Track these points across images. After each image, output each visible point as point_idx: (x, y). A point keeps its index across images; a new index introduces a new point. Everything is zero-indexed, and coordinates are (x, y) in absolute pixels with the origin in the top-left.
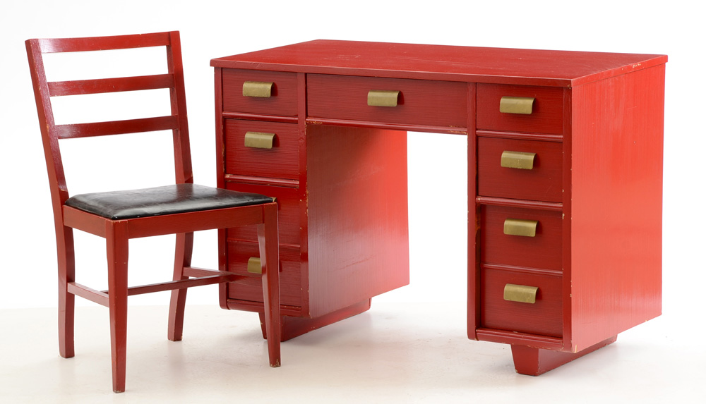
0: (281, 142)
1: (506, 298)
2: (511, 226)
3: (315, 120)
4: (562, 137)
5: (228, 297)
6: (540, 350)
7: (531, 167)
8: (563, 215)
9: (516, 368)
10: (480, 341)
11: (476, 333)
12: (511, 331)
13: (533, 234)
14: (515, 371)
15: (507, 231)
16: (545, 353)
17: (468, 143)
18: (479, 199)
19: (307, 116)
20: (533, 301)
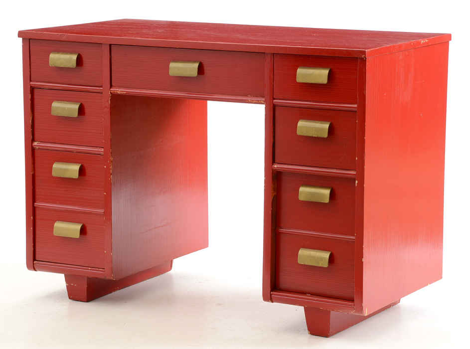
0: (87, 110)
1: (300, 261)
2: (306, 192)
3: (119, 91)
4: (356, 106)
5: (34, 259)
6: (332, 312)
7: (325, 135)
8: (357, 182)
9: (309, 329)
10: (274, 303)
11: (271, 295)
12: (304, 293)
13: (327, 200)
14: (307, 332)
15: (302, 197)
16: (336, 315)
17: (266, 112)
18: (276, 166)
19: (111, 86)
20: (326, 265)
